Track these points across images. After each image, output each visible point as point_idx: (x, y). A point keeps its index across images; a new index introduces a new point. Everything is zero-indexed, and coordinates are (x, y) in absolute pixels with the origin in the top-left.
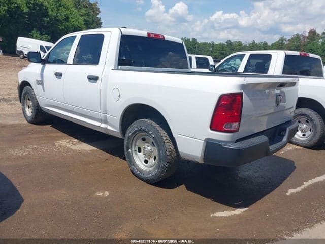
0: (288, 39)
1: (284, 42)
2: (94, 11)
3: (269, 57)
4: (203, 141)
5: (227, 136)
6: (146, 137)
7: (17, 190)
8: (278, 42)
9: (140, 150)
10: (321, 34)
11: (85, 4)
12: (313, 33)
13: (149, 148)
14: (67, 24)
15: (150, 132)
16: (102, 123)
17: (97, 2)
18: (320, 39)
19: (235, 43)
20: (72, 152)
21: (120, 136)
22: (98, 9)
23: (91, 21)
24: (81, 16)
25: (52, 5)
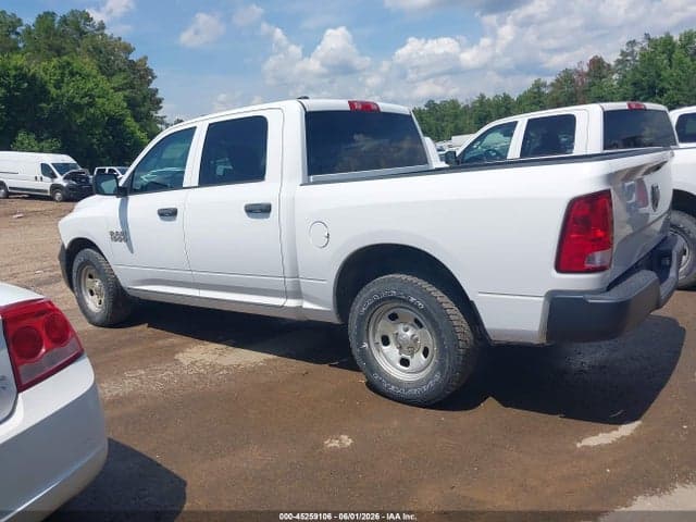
0: (548, 83)
1: (543, 89)
2: (141, 77)
3: (570, 121)
4: (542, 299)
5: (594, 279)
6: (400, 311)
7: (159, 465)
8: (529, 91)
9: (386, 341)
10: (613, 64)
11: (121, 65)
12: (597, 64)
13: (409, 333)
14: (92, 110)
15: (412, 299)
16: (287, 298)
17: (146, 58)
18: (613, 74)
19: (444, 103)
20: (225, 372)
21: (334, 319)
22: (149, 72)
23: (139, 99)
24: (117, 90)
25: (55, 75)
